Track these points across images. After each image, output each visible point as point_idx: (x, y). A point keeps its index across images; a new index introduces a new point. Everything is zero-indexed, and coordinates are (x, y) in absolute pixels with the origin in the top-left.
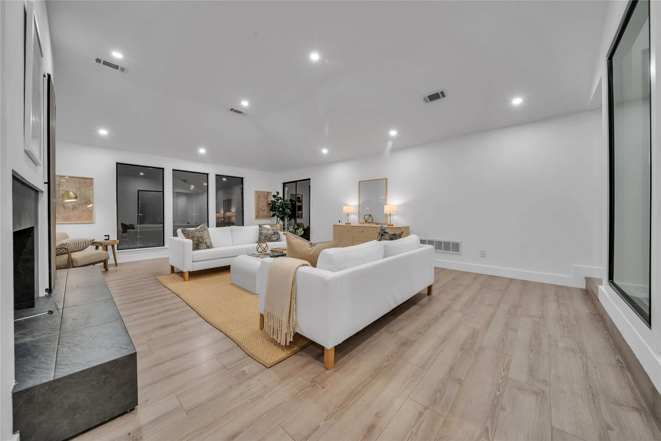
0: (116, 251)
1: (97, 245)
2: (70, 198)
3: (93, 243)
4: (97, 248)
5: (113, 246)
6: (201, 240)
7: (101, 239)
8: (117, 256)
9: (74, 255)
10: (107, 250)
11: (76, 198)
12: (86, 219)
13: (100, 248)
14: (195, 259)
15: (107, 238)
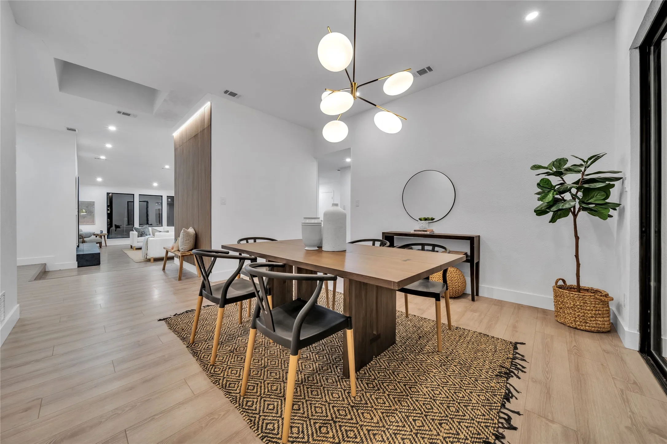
0: (106, 239)
1: (96, 235)
2: (83, 213)
3: (94, 235)
4: (96, 237)
5: (104, 236)
6: (143, 233)
7: (99, 232)
8: (106, 242)
9: (85, 239)
10: (101, 238)
11: (86, 212)
12: (91, 223)
13: (98, 237)
14: (139, 241)
15: (101, 232)
